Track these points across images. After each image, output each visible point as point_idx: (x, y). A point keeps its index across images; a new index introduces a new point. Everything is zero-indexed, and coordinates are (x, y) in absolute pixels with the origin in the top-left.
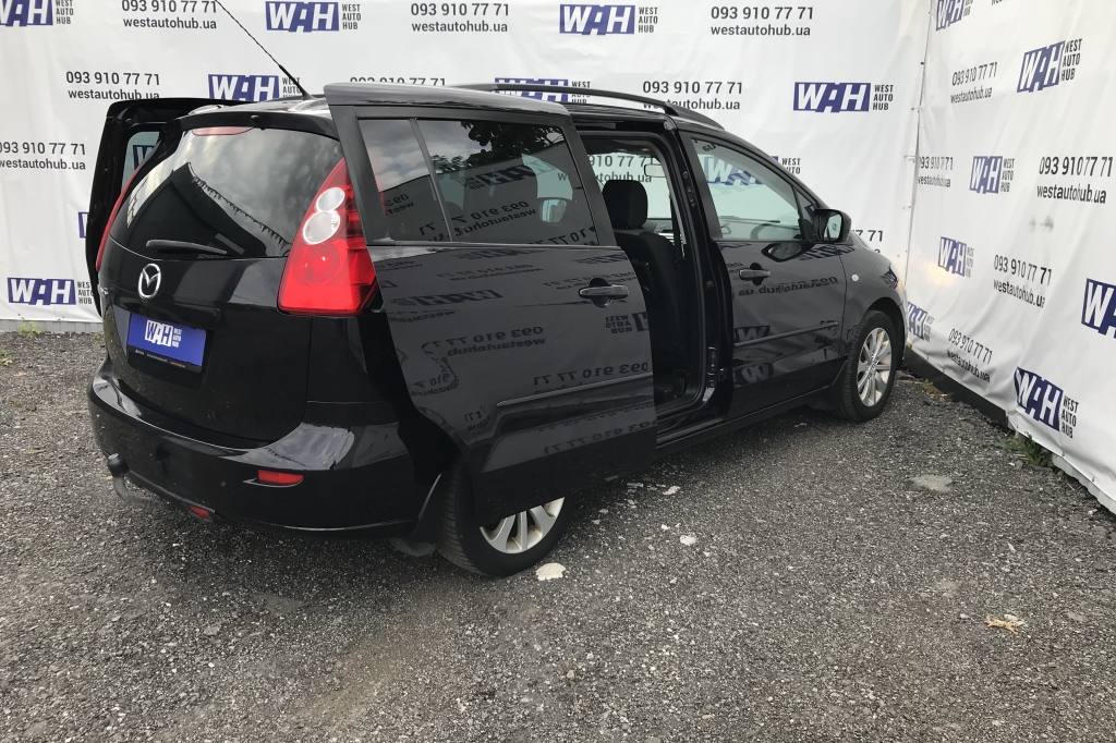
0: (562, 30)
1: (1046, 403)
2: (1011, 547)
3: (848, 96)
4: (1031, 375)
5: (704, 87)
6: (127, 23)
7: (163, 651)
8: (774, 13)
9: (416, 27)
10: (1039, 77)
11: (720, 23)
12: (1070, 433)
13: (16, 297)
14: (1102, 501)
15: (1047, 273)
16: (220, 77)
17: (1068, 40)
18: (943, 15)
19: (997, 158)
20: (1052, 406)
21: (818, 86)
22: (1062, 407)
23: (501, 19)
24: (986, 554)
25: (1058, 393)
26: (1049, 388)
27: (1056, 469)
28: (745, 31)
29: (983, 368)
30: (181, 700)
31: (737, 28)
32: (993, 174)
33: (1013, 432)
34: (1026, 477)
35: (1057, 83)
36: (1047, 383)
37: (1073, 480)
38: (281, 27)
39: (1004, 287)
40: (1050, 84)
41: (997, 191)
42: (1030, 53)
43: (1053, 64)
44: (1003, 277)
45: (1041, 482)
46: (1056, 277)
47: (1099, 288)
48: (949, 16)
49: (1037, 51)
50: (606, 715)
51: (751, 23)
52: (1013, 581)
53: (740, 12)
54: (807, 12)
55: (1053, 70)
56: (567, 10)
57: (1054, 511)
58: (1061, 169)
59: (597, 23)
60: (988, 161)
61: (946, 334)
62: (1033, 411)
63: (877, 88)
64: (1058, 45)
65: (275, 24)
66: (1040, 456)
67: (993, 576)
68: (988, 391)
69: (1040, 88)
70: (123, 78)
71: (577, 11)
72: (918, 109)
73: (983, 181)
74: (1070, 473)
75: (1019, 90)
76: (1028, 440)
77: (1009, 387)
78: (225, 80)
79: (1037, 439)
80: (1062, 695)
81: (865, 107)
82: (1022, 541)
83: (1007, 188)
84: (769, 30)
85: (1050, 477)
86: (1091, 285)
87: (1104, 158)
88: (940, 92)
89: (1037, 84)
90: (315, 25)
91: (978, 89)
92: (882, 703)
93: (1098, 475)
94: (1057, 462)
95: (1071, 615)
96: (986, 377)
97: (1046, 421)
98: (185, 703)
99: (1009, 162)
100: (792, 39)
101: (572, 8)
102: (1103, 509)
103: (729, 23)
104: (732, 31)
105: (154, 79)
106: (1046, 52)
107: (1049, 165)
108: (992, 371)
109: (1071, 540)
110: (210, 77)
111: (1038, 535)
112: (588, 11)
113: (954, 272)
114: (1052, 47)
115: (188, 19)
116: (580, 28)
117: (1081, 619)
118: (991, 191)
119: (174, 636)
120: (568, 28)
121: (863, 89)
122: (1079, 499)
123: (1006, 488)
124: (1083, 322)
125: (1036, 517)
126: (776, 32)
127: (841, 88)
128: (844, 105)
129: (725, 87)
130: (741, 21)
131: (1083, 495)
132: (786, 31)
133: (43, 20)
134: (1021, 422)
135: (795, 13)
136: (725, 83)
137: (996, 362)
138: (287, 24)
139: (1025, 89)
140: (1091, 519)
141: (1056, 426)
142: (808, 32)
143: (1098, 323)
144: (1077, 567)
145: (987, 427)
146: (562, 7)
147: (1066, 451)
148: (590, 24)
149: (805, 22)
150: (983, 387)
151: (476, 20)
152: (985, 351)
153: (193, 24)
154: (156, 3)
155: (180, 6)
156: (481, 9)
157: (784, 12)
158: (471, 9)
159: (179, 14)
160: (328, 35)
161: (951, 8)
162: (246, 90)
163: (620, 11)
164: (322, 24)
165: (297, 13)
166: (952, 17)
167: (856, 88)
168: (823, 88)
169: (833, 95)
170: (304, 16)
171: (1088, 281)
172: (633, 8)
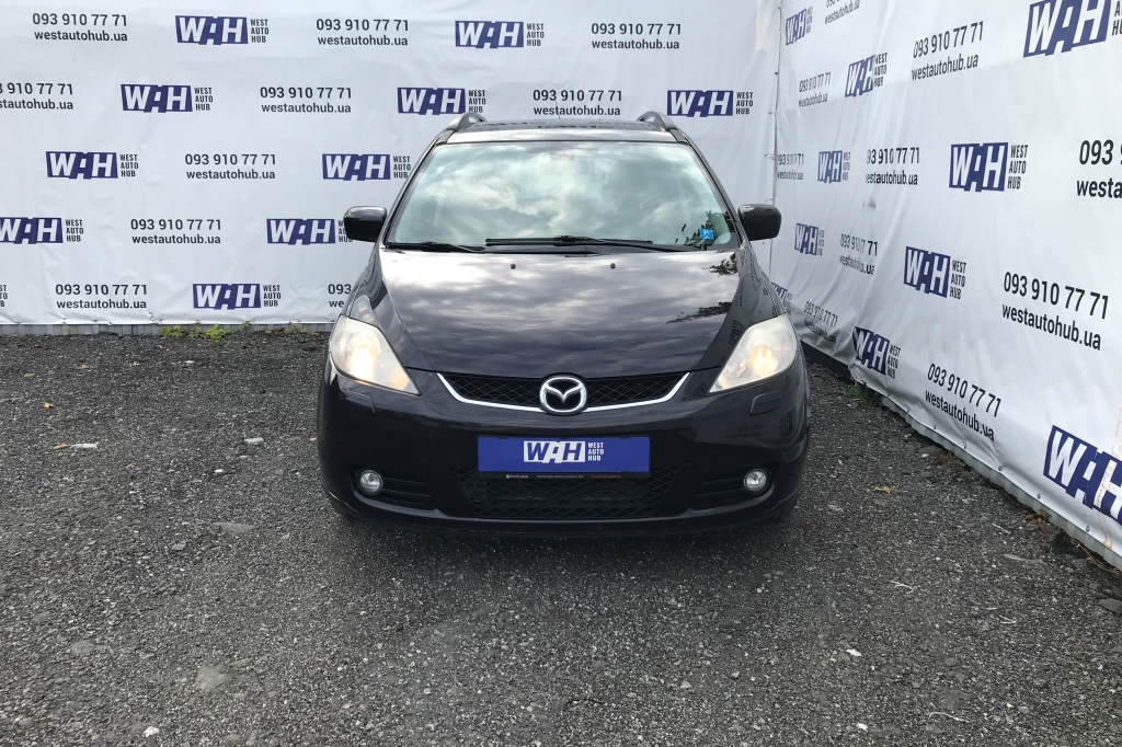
0: (458, 44)
1: (878, 353)
2: (840, 462)
3: (714, 102)
4: (865, 332)
5: (588, 95)
6: (38, 36)
8: (646, 29)
9: (321, 41)
10: (859, 84)
11: (600, 37)
12: (892, 374)
14: (914, 426)
15: (874, 245)
16: (132, 87)
17: (877, 54)
18: (791, 33)
19: (838, 152)
20: (881, 355)
21: (688, 93)
22: (888, 354)
23: (401, 34)
24: (820, 467)
25: (886, 343)
26: (879, 340)
27: (885, 408)
28: (622, 45)
29: (830, 332)
30: (161, 593)
31: (615, 42)
32: (836, 166)
33: (853, 382)
34: (858, 414)
35: (871, 89)
36: (878, 336)
37: (896, 415)
38: (191, 40)
39: (846, 261)
40: (867, 90)
41: (839, 180)
42: (853, 65)
43: (869, 74)
44: (846, 252)
45: (870, 417)
46: (882, 249)
47: (916, 253)
48: (795, 33)
49: (857, 63)
50: (512, 578)
51: (627, 38)
52: (838, 483)
53: (617, 28)
54: (676, 28)
55: (869, 79)
56: (462, 26)
57: (877, 436)
58: (878, 160)
59: (491, 35)
60: (831, 155)
61: (802, 307)
62: (867, 361)
63: (739, 95)
64: (871, 58)
65: (185, 37)
66: (873, 398)
67: (822, 481)
68: (835, 351)
69: (861, 94)
70: (36, 89)
71: (471, 26)
72: (774, 113)
73: (829, 173)
74: (893, 409)
75: (846, 96)
76: (863, 387)
77: (849, 345)
78: (137, 89)
79: (870, 385)
80: (861, 550)
81: (729, 112)
82: (849, 458)
83: (846, 177)
84: (643, 44)
85: (879, 414)
86: (910, 251)
87: (913, 149)
88: (791, 97)
89: (859, 90)
90: (225, 38)
91: (818, 95)
93: (911, 406)
94: (885, 402)
95: (877, 502)
96: (833, 339)
97: (876, 368)
99: (847, 156)
100: (664, 51)
101: (466, 24)
102: (915, 433)
103: (607, 37)
104: (610, 45)
105: (67, 88)
106: (864, 64)
107: (871, 157)
108: (837, 333)
109: (887, 455)
110: (123, 87)
111: (862, 453)
112: (481, 26)
113: (807, 252)
114: (868, 59)
115: (99, 32)
116: (475, 42)
117: (884, 504)
118: (835, 180)
119: (146, 552)
120: (463, 41)
121: (727, 96)
122: (899, 427)
124: (905, 282)
125: (863, 441)
126: (649, 45)
127: (708, 95)
128: (712, 110)
129: (607, 95)
130: (618, 36)
131: (901, 425)
132: (658, 45)
134: (859, 372)
135: (665, 29)
136: (606, 92)
137: (840, 326)
138: (197, 37)
139: (851, 94)
140: (906, 441)
141: (883, 372)
142: (677, 46)
143: (915, 283)
144: (888, 472)
145: (834, 381)
146: (457, 23)
147: (891, 391)
148: (483, 39)
149: (674, 37)
150: (832, 349)
151: (378, 35)
152: (832, 317)
153: (104, 36)
154: (66, 17)
155: (91, 20)
156: (382, 24)
157: (656, 28)
158: (373, 25)
159: (90, 27)
160: (237, 48)
161: (797, 27)
162: (158, 99)
163: (510, 27)
164: (232, 37)
165: (207, 27)
166: (798, 34)
167: (721, 95)
168: (692, 95)
169: (701, 102)
170: (212, 31)
171: (908, 248)
172: (521, 24)
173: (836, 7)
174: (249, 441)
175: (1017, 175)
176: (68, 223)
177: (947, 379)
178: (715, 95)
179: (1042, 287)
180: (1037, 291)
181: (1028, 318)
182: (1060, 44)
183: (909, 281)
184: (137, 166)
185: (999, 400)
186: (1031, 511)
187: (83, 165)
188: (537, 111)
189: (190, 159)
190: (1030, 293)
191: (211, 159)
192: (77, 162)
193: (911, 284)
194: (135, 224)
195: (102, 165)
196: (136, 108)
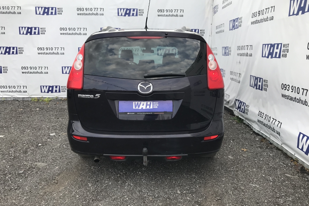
0: (118, 15)
1: (242, 107)
2: (232, 141)
4: (238, 100)
7: (7, 178)
8: (174, 11)
9: (78, 14)
11: (160, 13)
12: (247, 113)
14: (254, 130)
15: (240, 75)
16: (22, 28)
17: (240, 18)
18: (213, 12)
22: (245, 107)
23: (102, 12)
24: (225, 143)
25: (245, 104)
26: (243, 103)
27: (244, 124)
28: (167, 16)
29: (228, 100)
31: (164, 15)
32: (227, 51)
33: (235, 115)
34: (237, 126)
35: (238, 28)
36: (242, 102)
37: (248, 126)
38: (40, 14)
39: (232, 79)
40: (236, 28)
41: (228, 55)
42: (231, 21)
44: (232, 76)
45: (240, 127)
46: (243, 75)
51: (168, 13)
52: (231, 149)
53: (165, 11)
54: (182, 11)
55: (236, 25)
57: (243, 133)
58: (241, 49)
59: (128, 13)
60: (226, 48)
62: (239, 109)
63: (201, 31)
64: (237, 19)
65: (38, 13)
66: (241, 121)
67: (226, 148)
68: (229, 106)
69: (234, 29)
71: (122, 10)
72: (211, 36)
73: (225, 53)
74: (247, 124)
76: (238, 117)
77: (233, 104)
78: (24, 28)
79: (240, 117)
80: (239, 172)
82: (234, 140)
83: (230, 54)
84: (173, 15)
85: (243, 126)
86: (251, 76)
87: (250, 46)
89: (233, 28)
90: (50, 13)
92: (197, 177)
93: (253, 123)
94: (244, 122)
95: (244, 155)
96: (228, 102)
97: (242, 112)
98: (13, 189)
99: (230, 48)
100: (179, 18)
102: (254, 132)
103: (162, 13)
105: (3, 28)
107: (239, 48)
108: (230, 101)
109: (246, 139)
110: (19, 27)
111: (238, 138)
112: (125, 10)
114: (235, 19)
115: (13, 11)
116: (123, 14)
117: (246, 156)
118: (227, 55)
119: (10, 174)
120: (120, 14)
121: (197, 31)
122: (249, 130)
123: (232, 128)
124: (250, 86)
125: (238, 134)
126: (174, 16)
130: (165, 13)
131: (250, 129)
132: (177, 16)
134: (236, 112)
135: (179, 11)
137: (231, 98)
139: (231, 30)
140: (251, 134)
141: (244, 113)
142: (183, 16)
143: (253, 86)
144: (247, 145)
145: (229, 115)
147: (246, 119)
148: (126, 14)
149: (182, 13)
150: (228, 105)
151: (95, 12)
152: (228, 96)
153: (14, 13)
154: (3, 7)
155: (10, 8)
156: (96, 9)
157: (176, 11)
158: (93, 9)
159: (10, 10)
160: (53, 16)
161: (215, 10)
162: (30, 31)
163: (134, 10)
164: (52, 13)
166: (215, 13)
167: (195, 30)
170: (46, 11)
172: (137, 9)
174: (51, 134)
175: (285, 53)
176: (3, 67)
177: (264, 116)
178: (193, 30)
179: (294, 88)
180: (293, 89)
181: (290, 98)
182: (301, 12)
183: (251, 85)
184: (23, 51)
185: (281, 123)
186: (292, 158)
187: (8, 51)
189: (39, 49)
190: (291, 90)
191: (45, 49)
192: (6, 50)
193: (252, 86)
194: (23, 68)
195: (13, 50)
196: (23, 34)
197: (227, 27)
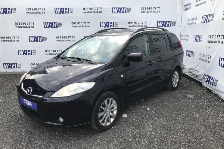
0: (113, 12)
1: (211, 81)
2: (207, 108)
3: (167, 24)
4: (207, 76)
5: (140, 23)
6: (27, 13)
8: (153, 8)
9: (84, 12)
10: (206, 20)
11: (143, 10)
12: (216, 86)
13: (5, 67)
14: (222, 98)
15: (210, 57)
16: (46, 23)
17: (212, 14)
18: (185, 8)
19: (199, 35)
20: (212, 81)
21: (162, 22)
22: (214, 81)
23: (101, 11)
24: (203, 109)
25: (213, 79)
27: (212, 93)
28: (148, 12)
29: (197, 75)
32: (198, 38)
33: (203, 86)
34: (207, 95)
35: (210, 21)
36: (211, 77)
37: (216, 95)
39: (201, 59)
40: (208, 22)
41: (199, 41)
42: (204, 16)
43: (209, 18)
44: (201, 57)
45: (210, 95)
46: (212, 58)
48: (186, 9)
49: (205, 16)
50: (143, 141)
51: (149, 10)
52: (209, 114)
53: (146, 8)
54: (159, 8)
55: (209, 19)
56: (113, 9)
57: (214, 100)
58: (211, 37)
59: (119, 11)
60: (197, 36)
61: (189, 68)
62: (208, 82)
63: (173, 22)
64: (210, 15)
65: (56, 12)
66: (209, 91)
67: (205, 113)
68: (198, 79)
69: (206, 22)
70: (27, 24)
71: (115, 9)
72: (181, 26)
73: (196, 40)
74: (215, 93)
75: (202, 23)
77: (202, 78)
79: (208, 87)
81: (171, 26)
82: (209, 106)
83: (201, 41)
84: (152, 12)
85: (212, 94)
88: (185, 23)
89: (205, 22)
90: (64, 12)
91: (193, 22)
92: (191, 136)
93: (221, 94)
94: (213, 92)
95: (221, 119)
96: (197, 76)
97: (211, 84)
100: (157, 13)
101: (114, 8)
102: (222, 100)
103: (144, 10)
104: (145, 12)
105: (33, 23)
106: (207, 16)
107: (209, 37)
108: (199, 75)
109: (218, 106)
110: (44, 23)
111: (212, 105)
112: (117, 9)
113: (190, 56)
114: (208, 15)
116: (116, 12)
118: (198, 41)
120: (114, 12)
121: (170, 22)
123: (204, 97)
125: (211, 102)
126: (153, 12)
127: (166, 22)
128: (167, 25)
129: (144, 23)
130: (147, 10)
131: (218, 98)
132: (155, 12)
133: (10, 12)
134: (205, 84)
135: (157, 8)
136: (144, 22)
137: (199, 73)
138: (59, 12)
139: (203, 22)
140: (221, 102)
141: (213, 85)
142: (159, 12)
144: (220, 111)
145: (198, 86)
146: (112, 8)
147: (214, 89)
148: (118, 11)
149: (159, 10)
150: (197, 78)
151: (96, 11)
152: (197, 71)
153: (40, 13)
154: (33, 9)
155: (38, 9)
156: (97, 9)
157: (155, 8)
158: (95, 9)
159: (37, 11)
160: (67, 14)
161: (187, 7)
162: (51, 25)
163: (124, 9)
164: (66, 12)
165: (61, 10)
166: (187, 9)
167: (169, 22)
168: (163, 22)
169: (165, 24)
170: (62, 11)
171: (220, 58)
172: (126, 8)
173: (199, 3)
176: (33, 51)
178: (167, 22)
183: (220, 65)
184: (46, 39)
187: (36, 39)
188: (129, 26)
189: (57, 37)
191: (61, 37)
193: (221, 66)
194: (46, 51)
195: (40, 39)
196: (46, 27)
197: (199, 21)
